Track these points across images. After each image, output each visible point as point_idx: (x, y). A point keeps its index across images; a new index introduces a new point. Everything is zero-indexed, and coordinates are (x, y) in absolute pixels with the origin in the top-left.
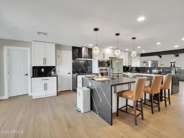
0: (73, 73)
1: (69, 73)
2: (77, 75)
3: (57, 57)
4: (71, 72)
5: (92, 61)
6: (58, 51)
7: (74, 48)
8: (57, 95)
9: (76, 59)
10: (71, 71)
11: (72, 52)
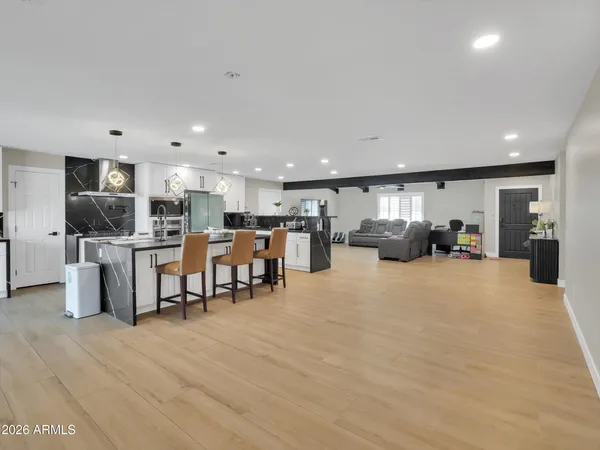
0: (69, 231)
1: (55, 234)
2: (78, 238)
3: (11, 186)
4: (62, 230)
5: (133, 198)
6: (12, 169)
7: (71, 161)
8: (9, 296)
9: (80, 194)
10: (60, 225)
11: (64, 171)
